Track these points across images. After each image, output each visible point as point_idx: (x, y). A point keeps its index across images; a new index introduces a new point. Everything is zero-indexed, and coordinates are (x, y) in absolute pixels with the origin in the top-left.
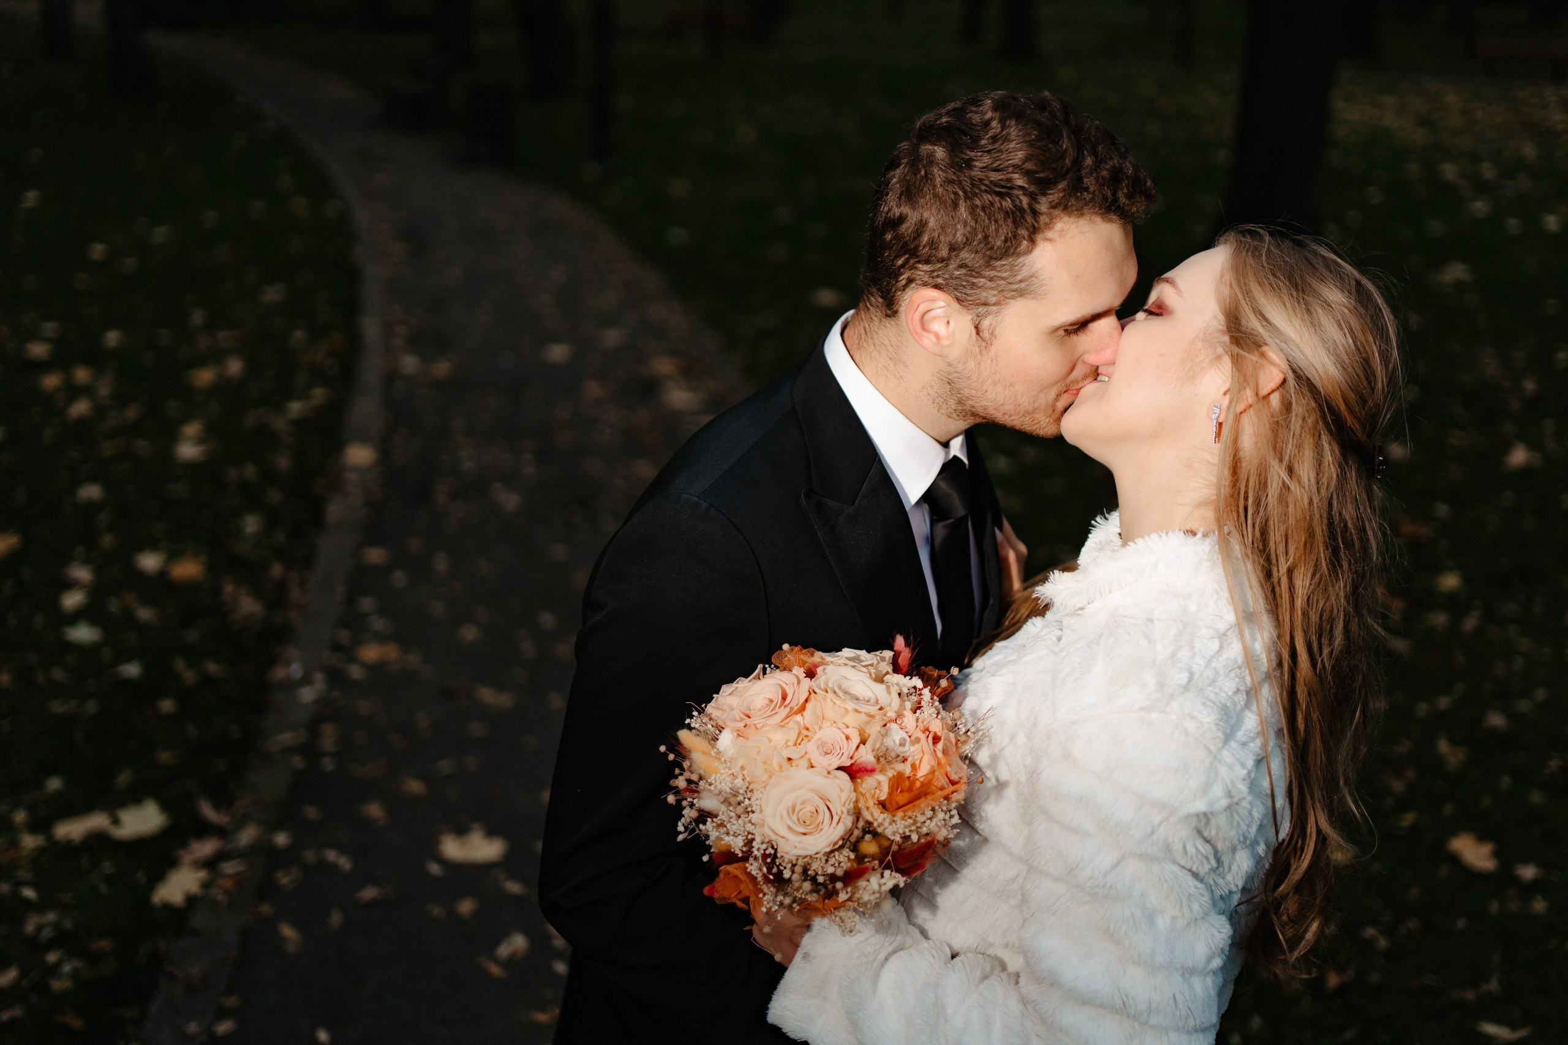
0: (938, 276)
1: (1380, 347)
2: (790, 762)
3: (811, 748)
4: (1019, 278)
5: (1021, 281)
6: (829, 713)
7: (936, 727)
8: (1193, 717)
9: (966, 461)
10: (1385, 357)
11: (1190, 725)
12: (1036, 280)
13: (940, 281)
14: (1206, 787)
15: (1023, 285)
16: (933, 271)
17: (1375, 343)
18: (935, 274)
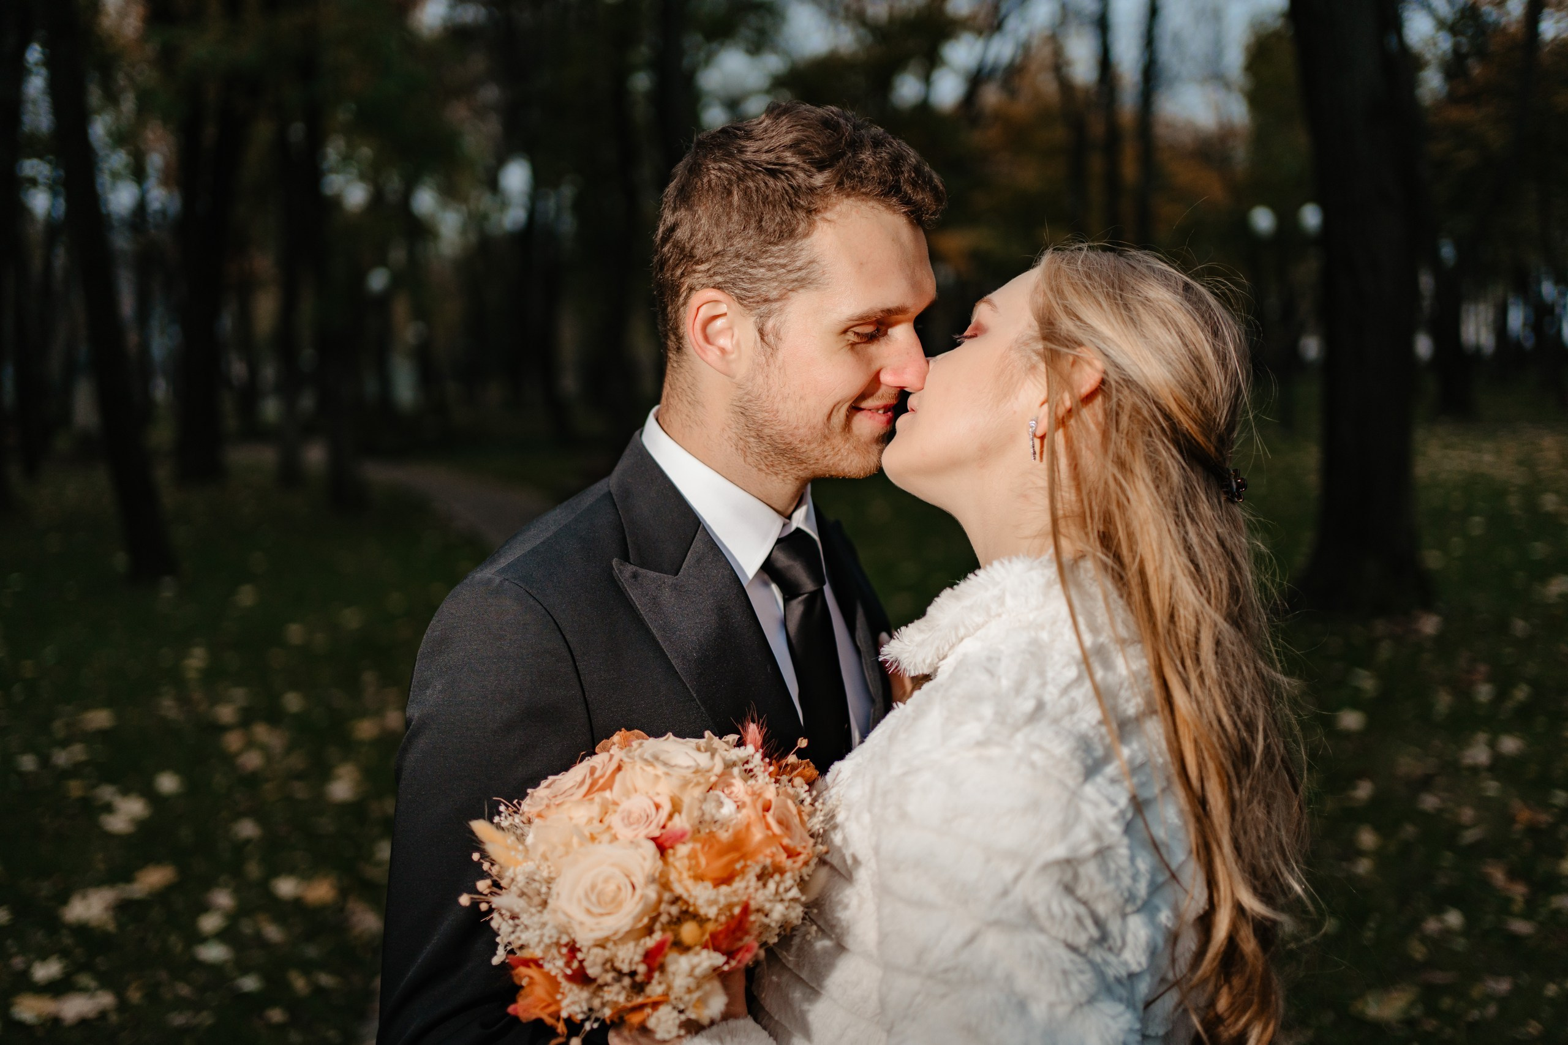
0: (715, 274)
1: (1214, 345)
2: (596, 835)
3: (615, 820)
4: (798, 264)
5: (800, 269)
6: (640, 783)
7: (770, 793)
8: (1039, 747)
9: (815, 536)
10: (1222, 359)
11: (1037, 756)
12: (817, 267)
13: (719, 279)
14: (1066, 828)
15: (803, 273)
16: (709, 270)
17: (1207, 341)
18: (711, 272)
